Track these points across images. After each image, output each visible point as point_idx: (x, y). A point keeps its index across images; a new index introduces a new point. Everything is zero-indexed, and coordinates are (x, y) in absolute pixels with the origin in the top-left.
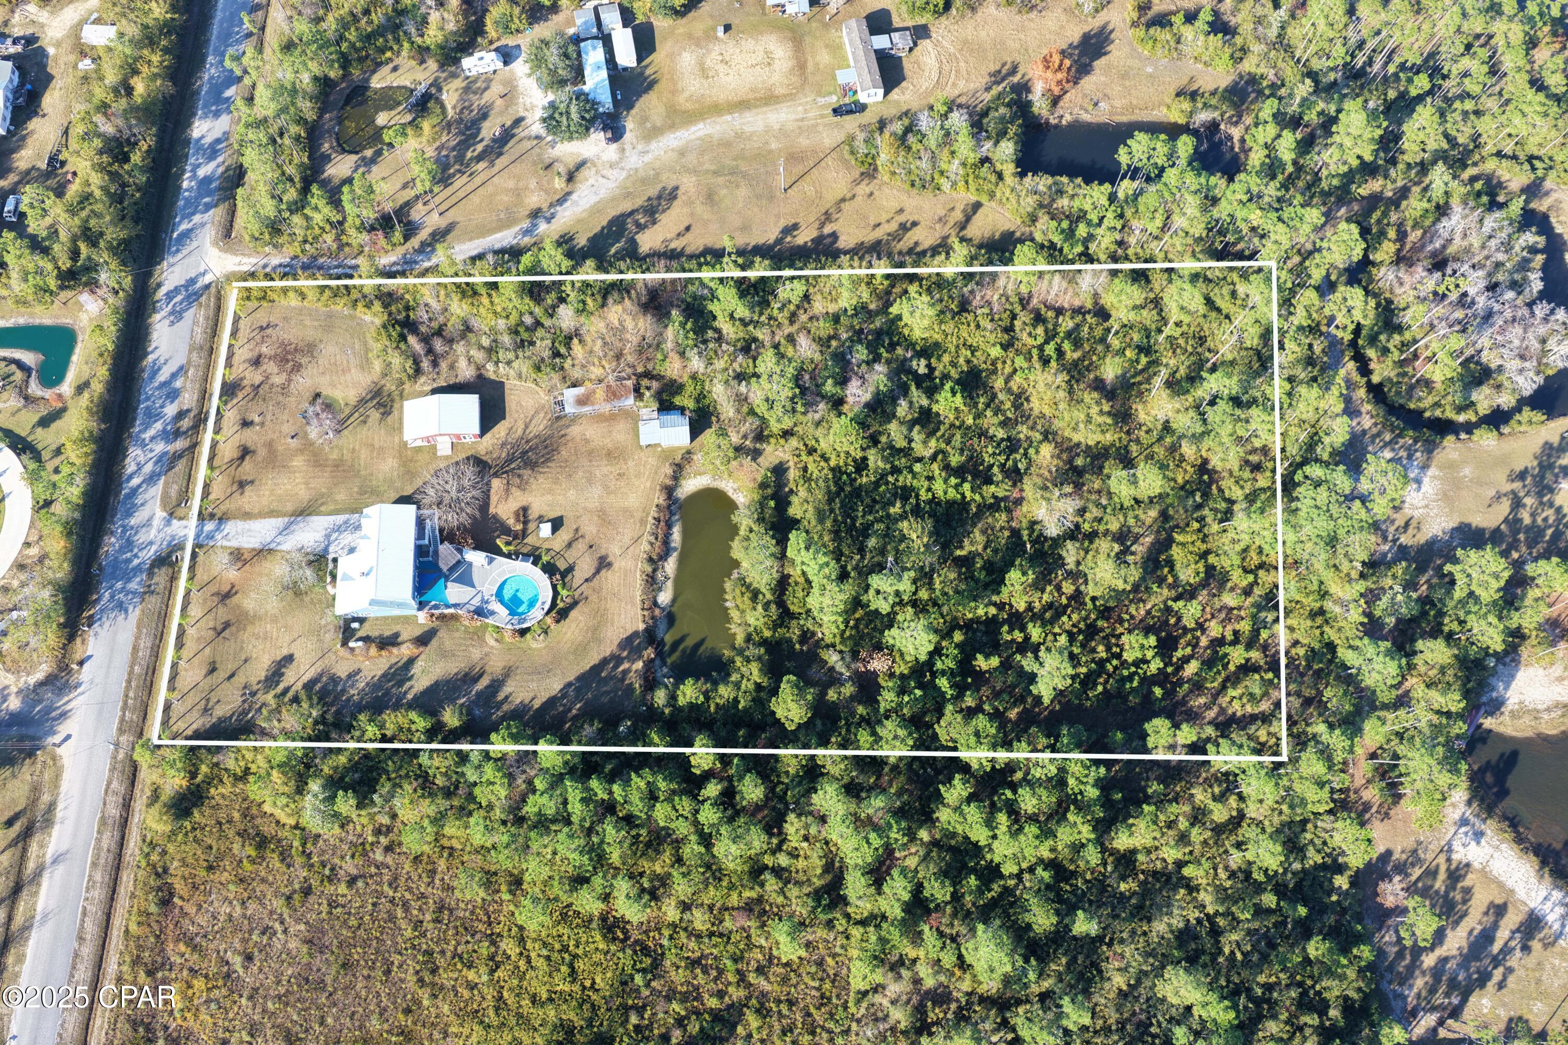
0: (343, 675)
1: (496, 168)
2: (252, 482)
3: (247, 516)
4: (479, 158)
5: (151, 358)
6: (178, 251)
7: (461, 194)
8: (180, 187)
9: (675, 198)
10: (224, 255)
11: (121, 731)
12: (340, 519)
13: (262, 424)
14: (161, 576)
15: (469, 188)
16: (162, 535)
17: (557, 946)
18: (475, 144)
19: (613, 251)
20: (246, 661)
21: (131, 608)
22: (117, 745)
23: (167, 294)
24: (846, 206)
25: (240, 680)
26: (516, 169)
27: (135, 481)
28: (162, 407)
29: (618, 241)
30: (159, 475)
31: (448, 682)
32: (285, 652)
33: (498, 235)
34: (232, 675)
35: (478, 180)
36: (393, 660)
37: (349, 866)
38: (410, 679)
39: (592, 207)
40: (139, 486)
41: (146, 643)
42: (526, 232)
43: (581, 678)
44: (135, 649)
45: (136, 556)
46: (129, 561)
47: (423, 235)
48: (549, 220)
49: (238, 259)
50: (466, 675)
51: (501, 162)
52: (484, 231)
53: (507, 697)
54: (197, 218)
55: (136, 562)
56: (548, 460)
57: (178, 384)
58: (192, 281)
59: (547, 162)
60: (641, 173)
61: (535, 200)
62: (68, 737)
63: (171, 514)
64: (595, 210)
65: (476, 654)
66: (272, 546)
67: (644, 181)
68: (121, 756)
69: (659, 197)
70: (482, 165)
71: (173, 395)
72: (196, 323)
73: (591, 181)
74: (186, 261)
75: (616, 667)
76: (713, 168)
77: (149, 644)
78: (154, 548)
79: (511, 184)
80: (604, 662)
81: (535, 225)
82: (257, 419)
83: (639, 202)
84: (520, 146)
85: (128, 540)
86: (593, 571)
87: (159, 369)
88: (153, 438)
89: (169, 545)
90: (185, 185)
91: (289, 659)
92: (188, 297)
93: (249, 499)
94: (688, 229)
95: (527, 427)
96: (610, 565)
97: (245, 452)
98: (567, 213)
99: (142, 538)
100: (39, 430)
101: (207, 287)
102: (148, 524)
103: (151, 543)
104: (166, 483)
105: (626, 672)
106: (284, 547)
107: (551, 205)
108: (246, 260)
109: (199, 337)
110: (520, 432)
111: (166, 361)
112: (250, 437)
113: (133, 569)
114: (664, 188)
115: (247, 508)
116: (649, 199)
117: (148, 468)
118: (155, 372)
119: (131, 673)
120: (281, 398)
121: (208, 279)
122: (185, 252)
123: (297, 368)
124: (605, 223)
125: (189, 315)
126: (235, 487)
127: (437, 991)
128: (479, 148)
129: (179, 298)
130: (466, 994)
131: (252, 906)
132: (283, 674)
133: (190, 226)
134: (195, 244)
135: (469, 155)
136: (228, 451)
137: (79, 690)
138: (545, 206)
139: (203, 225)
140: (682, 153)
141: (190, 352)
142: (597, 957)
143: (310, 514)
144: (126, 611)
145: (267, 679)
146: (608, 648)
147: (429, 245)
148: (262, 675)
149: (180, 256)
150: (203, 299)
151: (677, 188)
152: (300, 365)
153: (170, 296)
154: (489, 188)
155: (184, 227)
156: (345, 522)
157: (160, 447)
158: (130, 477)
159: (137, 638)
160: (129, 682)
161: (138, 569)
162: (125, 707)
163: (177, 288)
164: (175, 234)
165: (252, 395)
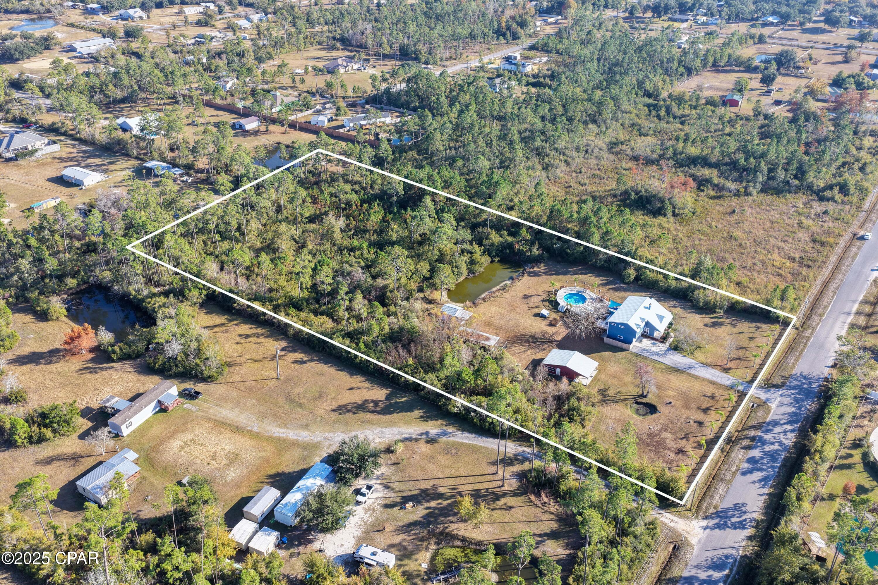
1: (432, 482)
2: (705, 395)
4: (441, 496)
5: (766, 491)
6: (727, 557)
7: (471, 480)
9: (340, 406)
13: (688, 418)
15: (462, 481)
16: (773, 396)
18: (435, 508)
19: (403, 400)
23: (743, 528)
24: (258, 357)
26: (418, 474)
28: (762, 458)
29: (397, 402)
30: (769, 423)
33: (466, 441)
35: (452, 482)
39: (392, 426)
41: (790, 361)
42: (446, 434)
43: (564, 274)
45: (793, 394)
46: (797, 393)
47: (517, 468)
48: (427, 433)
49: (672, 525)
50: (616, 290)
51: (427, 485)
52: (474, 449)
53: (601, 280)
54: (703, 575)
55: (793, 392)
57: (746, 466)
58: (718, 526)
59: (394, 467)
60: (343, 428)
61: (424, 448)
64: (392, 424)
66: (701, 364)
67: (346, 423)
68: (810, 330)
69: (348, 411)
70: (442, 490)
71: (751, 460)
72: (723, 497)
73: (377, 440)
74: (719, 546)
75: (546, 271)
76: (299, 410)
78: (780, 393)
79: (431, 467)
81: (438, 435)
82: (691, 421)
83: (362, 415)
84: (402, 488)
85: (797, 402)
86: (533, 297)
87: (760, 481)
88: (773, 443)
91: (706, 325)
92: (726, 515)
93: (710, 390)
94: (351, 389)
95: (524, 351)
97: (705, 411)
98: (411, 431)
99: (787, 399)
100: (867, 486)
101: (706, 518)
103: (781, 396)
104: (766, 418)
106: (693, 361)
107: (417, 440)
108: (667, 521)
110: (530, 350)
111: (754, 482)
112: (700, 416)
113: (795, 389)
114: (340, 414)
115: (712, 387)
116: (354, 413)
117: (777, 429)
118: (764, 480)
119: (801, 353)
120: (670, 426)
121: (704, 523)
122: (720, 552)
123: (651, 435)
124: (395, 415)
125: (727, 504)
126: (717, 397)
128: (433, 504)
129: (734, 520)
132: (711, 322)
133: (710, 572)
134: (710, 554)
135: (445, 503)
138: (423, 441)
139: (698, 567)
140: (307, 426)
141: (731, 481)
143: (673, 367)
144: (801, 374)
145: (720, 325)
147: (518, 460)
148: (723, 326)
149: (726, 552)
150: (712, 510)
151: (333, 410)
153: (742, 525)
154: (448, 473)
155: (717, 575)
157: (767, 437)
158: (792, 431)
163: (735, 528)
164: (727, 572)
165: (690, 435)
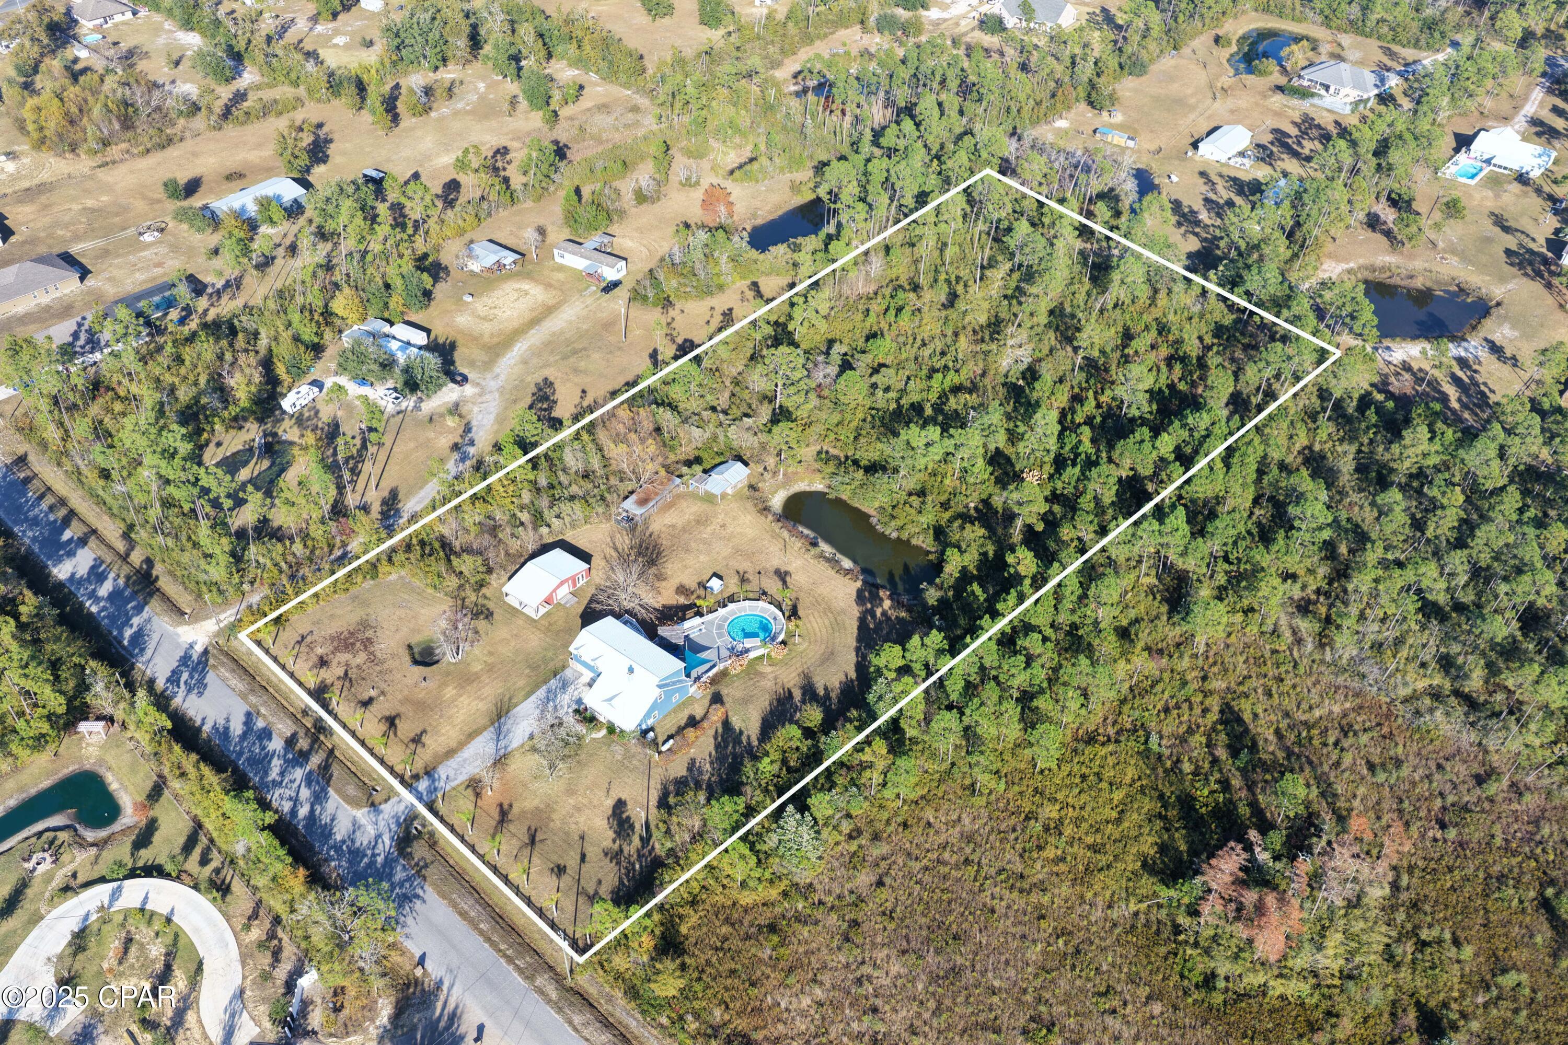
0: (684, 772)
1: (388, 445)
2: (424, 731)
3: (450, 753)
5: (207, 728)
6: (142, 650)
7: (378, 470)
8: (90, 614)
9: (552, 384)
10: (197, 626)
11: (530, 978)
12: (541, 693)
13: (383, 693)
14: (419, 850)
15: (379, 465)
16: (382, 824)
17: (1077, 780)
20: (582, 838)
21: (420, 892)
22: (541, 992)
23: (168, 680)
24: (675, 325)
25: (593, 852)
26: (405, 435)
27: (303, 811)
28: (264, 748)
30: (324, 790)
31: (772, 712)
32: (610, 802)
34: (583, 857)
35: (381, 458)
36: (712, 732)
37: (864, 879)
38: (741, 732)
39: (497, 420)
40: (312, 811)
41: (467, 904)
42: (463, 459)
43: (859, 639)
44: (463, 915)
45: (374, 855)
46: (372, 863)
47: (377, 507)
48: (472, 445)
49: (214, 619)
50: (779, 700)
51: (387, 439)
53: (826, 689)
54: (136, 621)
55: (380, 859)
56: (659, 554)
57: (260, 724)
58: (185, 658)
59: (427, 417)
60: (509, 387)
61: (444, 441)
62: (481, 1028)
63: (373, 805)
64: (500, 420)
65: (768, 684)
66: (502, 752)
67: (516, 389)
68: (554, 995)
69: (540, 390)
70: (373, 449)
71: (266, 734)
72: (225, 680)
73: (476, 409)
74: (160, 649)
75: (874, 616)
76: (557, 357)
77: (472, 902)
78: (386, 838)
79: (413, 445)
80: (862, 621)
81: (464, 453)
82: (372, 693)
83: (528, 399)
84: (391, 423)
85: (350, 851)
86: (780, 584)
87: (227, 729)
88: (282, 774)
89: (399, 824)
90: (94, 609)
91: (620, 805)
92: (194, 669)
93: (434, 744)
94: (584, 391)
95: (616, 549)
96: (786, 573)
97: (391, 721)
98: (481, 433)
99: (363, 839)
100: (143, 852)
101: (205, 653)
102: (356, 826)
103: (378, 836)
104: (338, 791)
105: (884, 613)
106: (515, 744)
107: (463, 437)
108: (223, 616)
109: (241, 686)
110: (615, 554)
111: (227, 719)
112: (381, 708)
113: (384, 865)
114: (537, 384)
115: (442, 750)
116: (534, 394)
117: (305, 793)
118: (224, 734)
119: (481, 933)
120: (378, 668)
121: (199, 648)
122: (151, 646)
123: (368, 642)
125: (210, 677)
126: (412, 746)
127: (1042, 887)
129: (185, 676)
130: (1063, 867)
131: (826, 978)
132: (628, 818)
133: (135, 629)
134: (155, 637)
136: (373, 729)
137: (445, 988)
138: (460, 440)
139: (149, 620)
140: (525, 362)
141: (243, 700)
142: (1111, 760)
143: (508, 712)
144: (417, 896)
145: (618, 834)
146: (855, 611)
147: (389, 509)
148: (611, 834)
149: (149, 653)
150: (211, 661)
151: (546, 379)
152: (368, 639)
153: (173, 680)
154: (397, 456)
155: (128, 633)
156: (549, 691)
157: (298, 774)
158: (293, 812)
159: (455, 905)
160: (488, 940)
161: (389, 862)
162: (510, 960)
163: (173, 672)
164: (126, 643)
165: (347, 684)
